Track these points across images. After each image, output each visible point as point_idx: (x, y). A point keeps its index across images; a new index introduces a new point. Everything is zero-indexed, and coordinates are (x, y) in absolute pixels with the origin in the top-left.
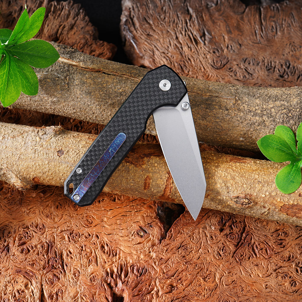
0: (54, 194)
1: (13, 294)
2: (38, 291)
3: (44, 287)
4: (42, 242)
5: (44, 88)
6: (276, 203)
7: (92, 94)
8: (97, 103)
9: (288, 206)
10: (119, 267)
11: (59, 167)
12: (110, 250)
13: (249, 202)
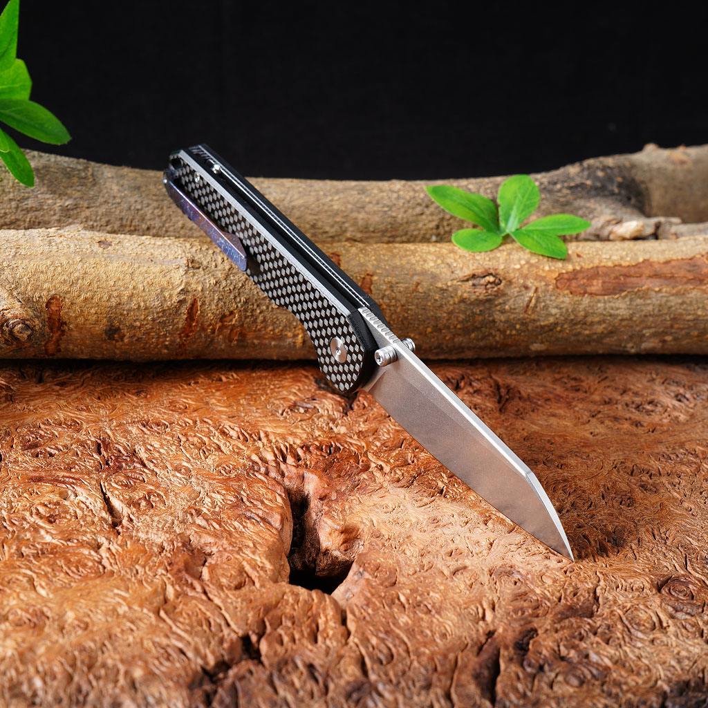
0: (85, 385)
1: (34, 511)
2: (98, 500)
3: (109, 494)
4: (78, 440)
5: (46, 182)
6: (544, 274)
7: (144, 189)
8: (155, 204)
9: (566, 276)
10: (276, 452)
11: (106, 266)
12: (243, 434)
13: (497, 281)
